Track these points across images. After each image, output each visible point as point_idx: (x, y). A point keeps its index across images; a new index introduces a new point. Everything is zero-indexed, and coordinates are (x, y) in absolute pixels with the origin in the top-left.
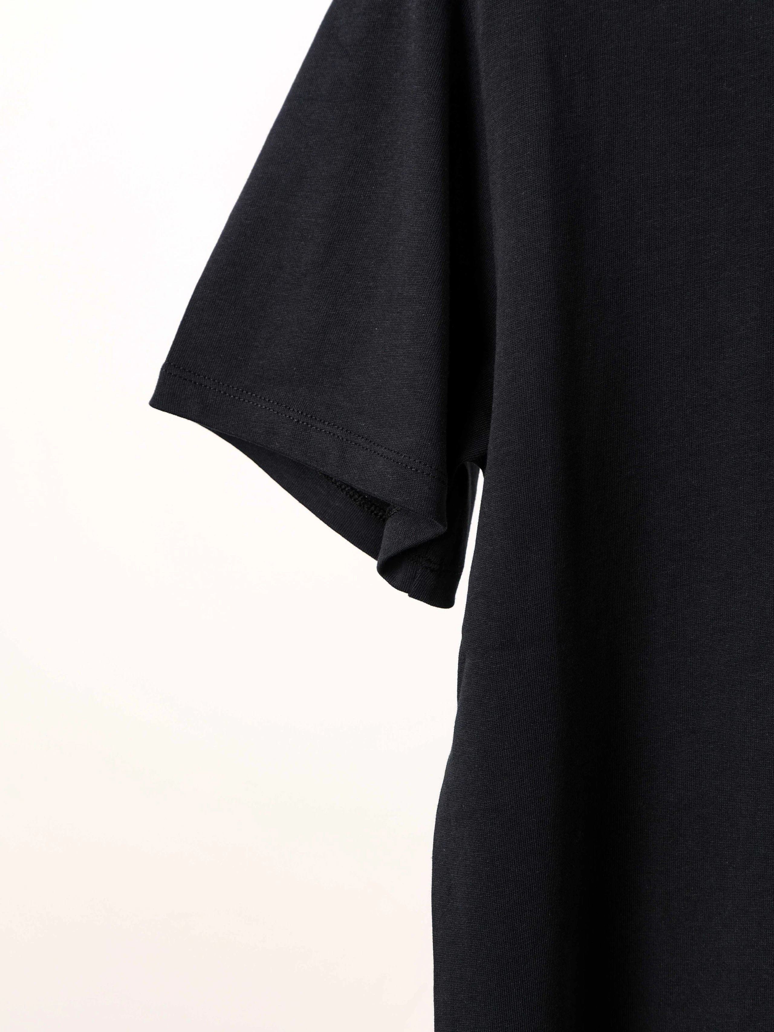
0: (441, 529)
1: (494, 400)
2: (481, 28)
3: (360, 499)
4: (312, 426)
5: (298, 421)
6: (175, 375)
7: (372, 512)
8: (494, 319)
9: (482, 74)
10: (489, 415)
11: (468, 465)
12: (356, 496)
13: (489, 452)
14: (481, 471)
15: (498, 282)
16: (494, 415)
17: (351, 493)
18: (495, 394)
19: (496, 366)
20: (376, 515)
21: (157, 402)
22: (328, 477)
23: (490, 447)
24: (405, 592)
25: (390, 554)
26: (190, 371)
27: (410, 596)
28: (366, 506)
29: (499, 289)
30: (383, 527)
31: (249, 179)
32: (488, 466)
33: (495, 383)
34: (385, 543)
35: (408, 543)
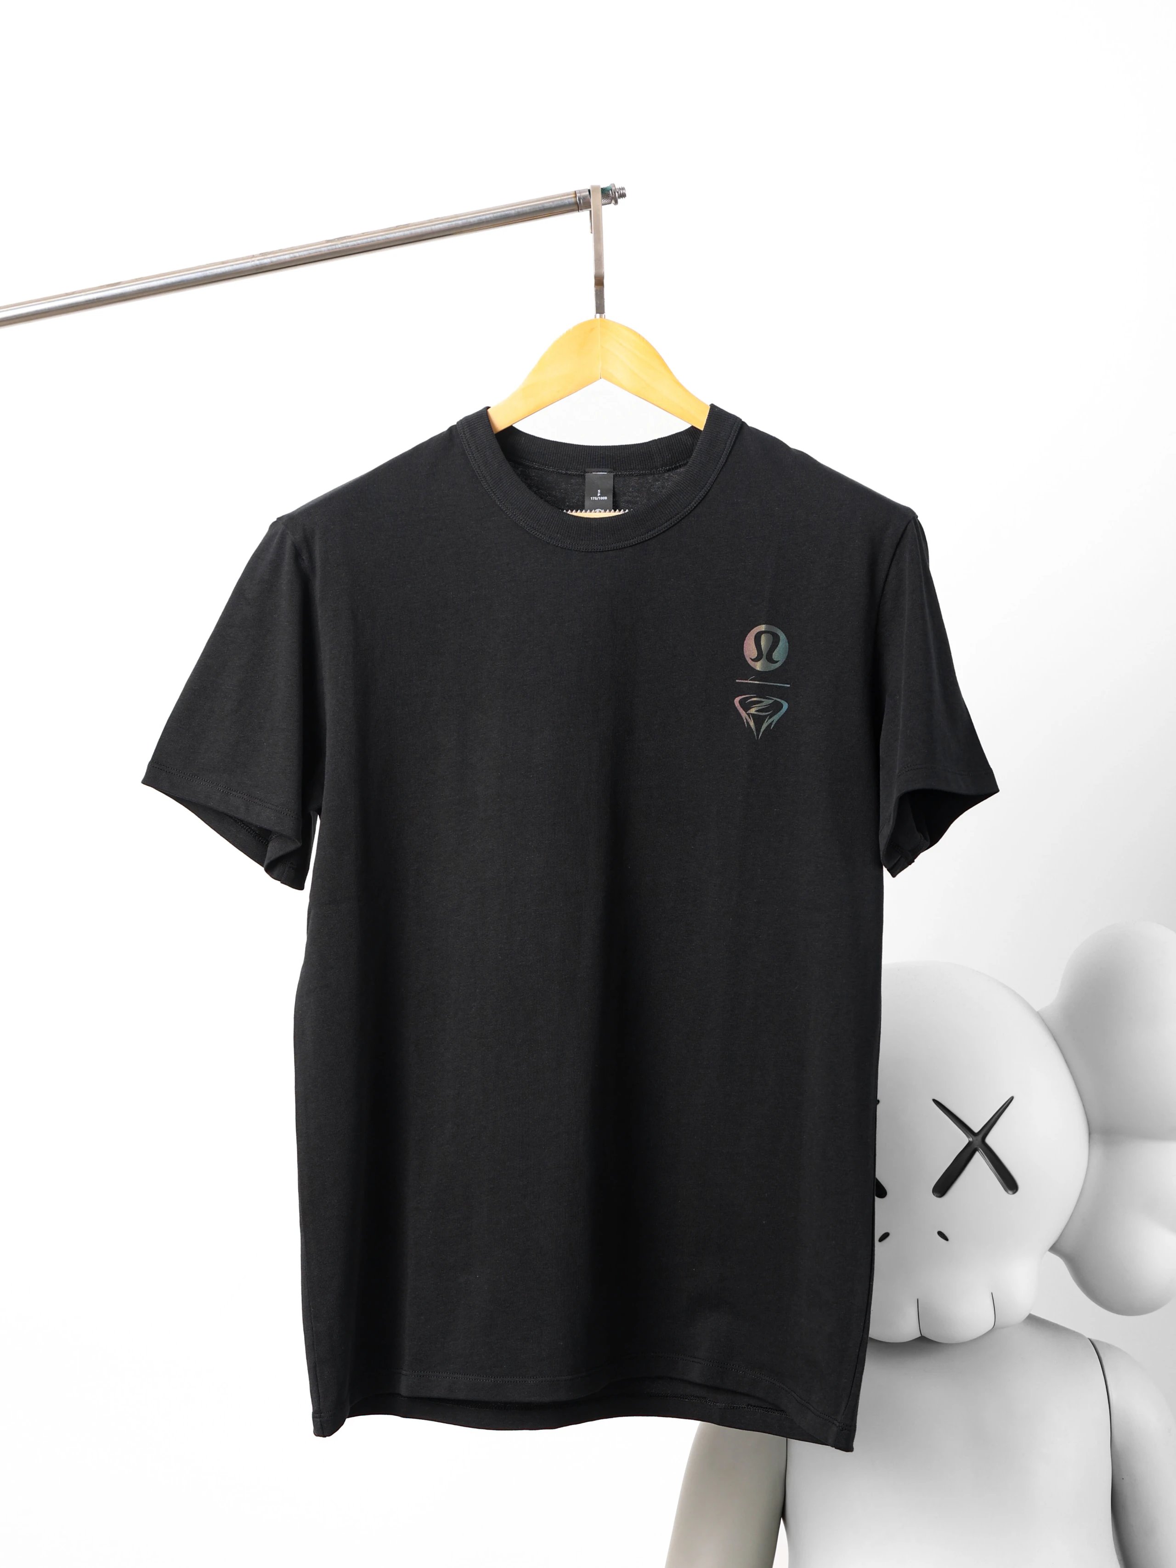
0: (299, 844)
1: (325, 780)
2: (319, 595)
3: (254, 833)
4: (230, 794)
5: (223, 791)
6: (156, 767)
7: (260, 840)
8: (326, 739)
9: (319, 617)
10: (323, 788)
11: (312, 813)
12: (252, 832)
13: (323, 806)
14: (318, 816)
15: (327, 721)
16: (325, 787)
17: (249, 830)
18: (326, 777)
19: (326, 763)
20: (262, 842)
21: (147, 781)
22: (242, 821)
23: (323, 803)
24: (279, 880)
25: (272, 859)
26: (164, 765)
27: (281, 883)
28: (257, 837)
29: (328, 724)
30: (267, 846)
31: (196, 665)
32: (322, 813)
33: (326, 771)
34: (268, 855)
35: (281, 853)
